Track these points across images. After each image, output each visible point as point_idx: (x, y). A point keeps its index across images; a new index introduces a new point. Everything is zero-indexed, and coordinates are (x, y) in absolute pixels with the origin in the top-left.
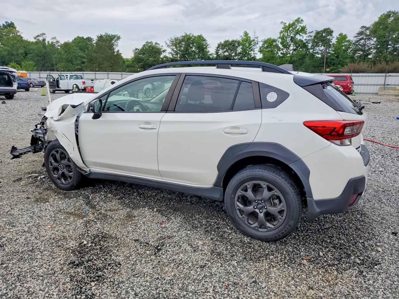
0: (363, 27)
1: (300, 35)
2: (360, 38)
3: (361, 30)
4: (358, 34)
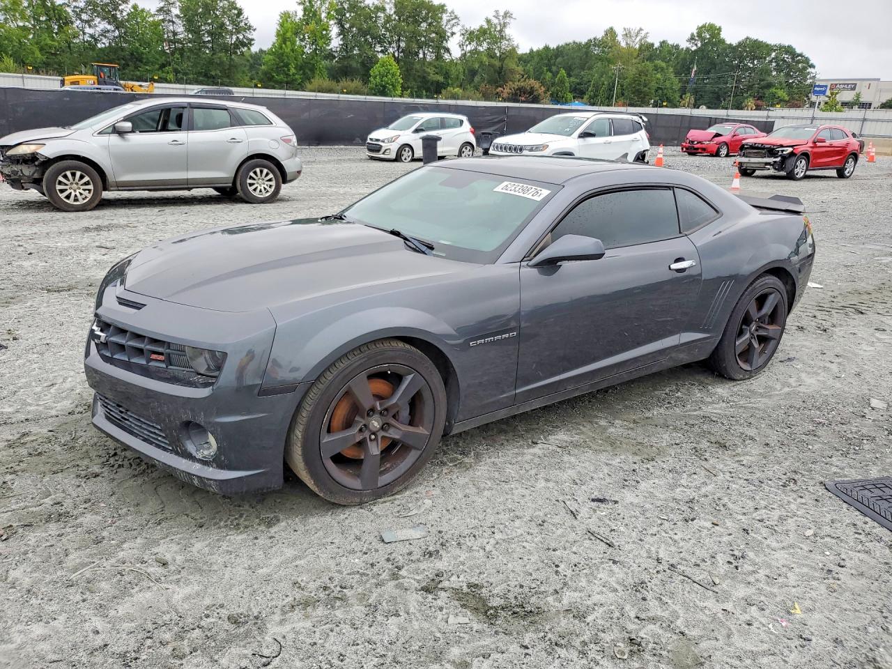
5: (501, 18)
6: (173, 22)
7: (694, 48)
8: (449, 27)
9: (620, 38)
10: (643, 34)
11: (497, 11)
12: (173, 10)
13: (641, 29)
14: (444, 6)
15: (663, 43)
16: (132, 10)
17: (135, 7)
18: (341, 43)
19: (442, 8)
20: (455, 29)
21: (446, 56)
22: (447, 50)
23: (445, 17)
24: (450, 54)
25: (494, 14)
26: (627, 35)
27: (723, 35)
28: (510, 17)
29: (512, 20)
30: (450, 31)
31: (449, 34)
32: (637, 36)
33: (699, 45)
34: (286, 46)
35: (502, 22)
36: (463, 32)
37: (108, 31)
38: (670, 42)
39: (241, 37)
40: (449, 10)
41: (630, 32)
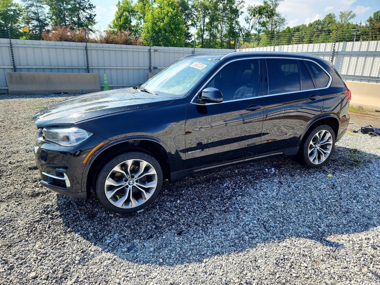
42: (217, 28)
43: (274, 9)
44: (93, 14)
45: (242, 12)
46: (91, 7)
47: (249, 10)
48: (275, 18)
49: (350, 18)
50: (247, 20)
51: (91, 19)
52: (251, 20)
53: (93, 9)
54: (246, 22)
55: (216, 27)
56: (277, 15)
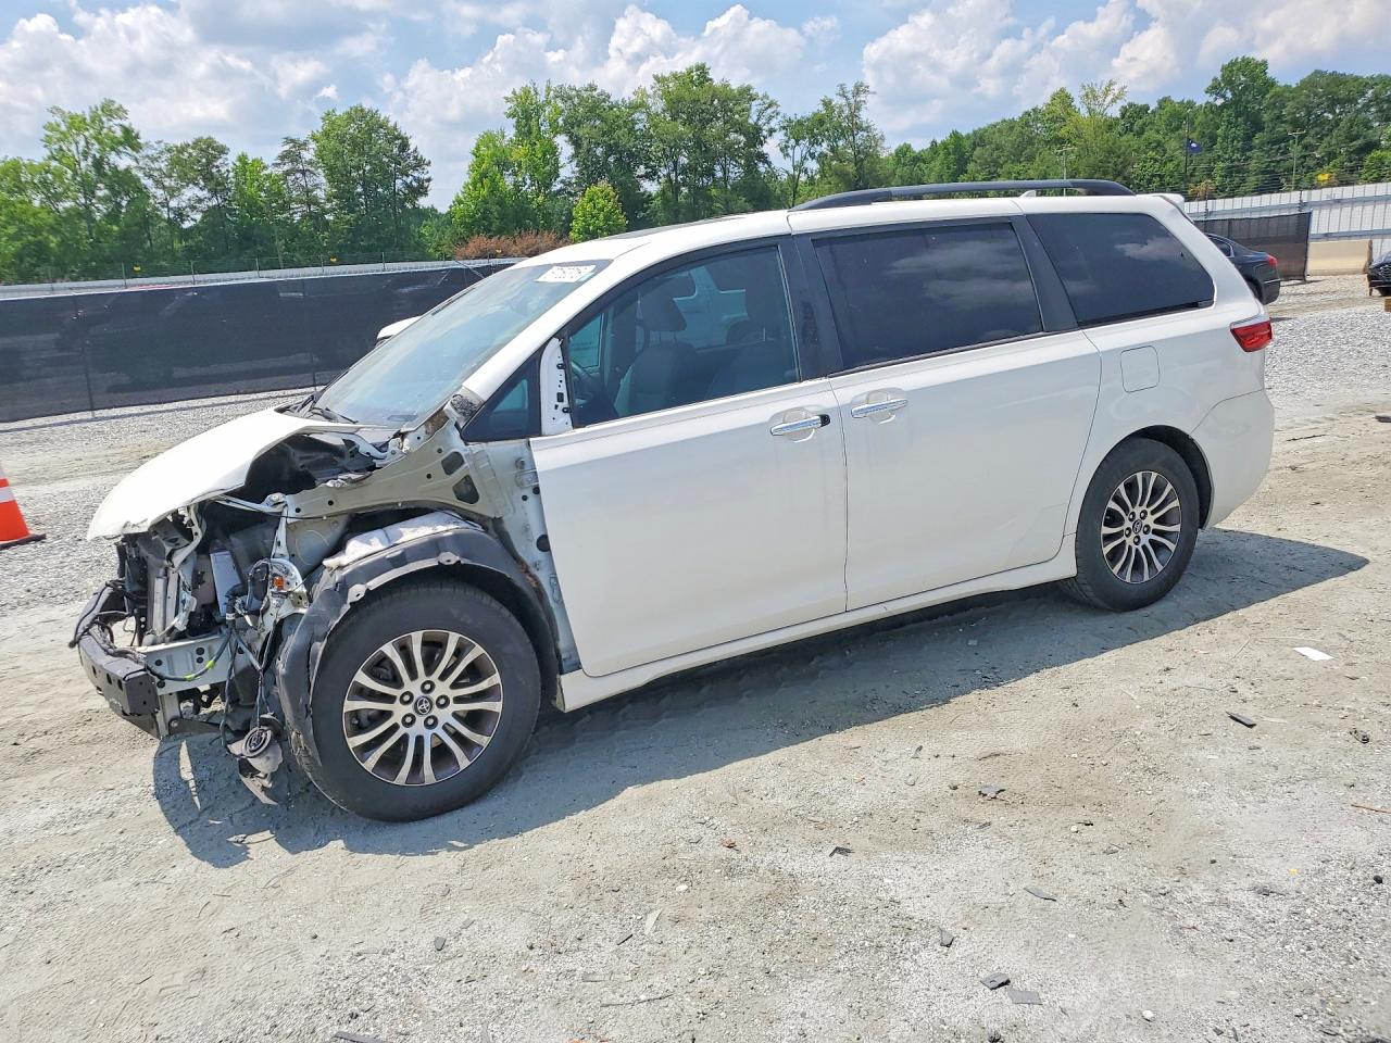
0: (289, 140)
1: (118, 153)
2: (286, 168)
3: (287, 148)
4: (283, 157)
5: (850, 95)
6: (303, 172)
7: (1220, 102)
8: (764, 121)
9: (1077, 103)
10: (1116, 89)
11: (842, 87)
12: (303, 153)
13: (1111, 84)
14: (749, 89)
15: (1164, 102)
16: (238, 164)
17: (242, 159)
18: (577, 169)
19: (746, 94)
20: (774, 124)
21: (762, 168)
22: (763, 158)
23: (755, 106)
24: (769, 164)
25: (838, 90)
26: (1090, 95)
27: (1270, 73)
28: (865, 91)
29: (869, 97)
30: (766, 127)
31: (765, 133)
32: (1106, 95)
33: (1229, 95)
34: (483, 186)
35: (852, 101)
36: (786, 124)
37: (200, 201)
38: (1177, 99)
39: (409, 180)
40: (760, 96)
41: (1093, 91)
42: (714, 175)
43: (853, 115)
44: (426, 177)
45: (771, 131)
46: (420, 163)
47: (784, 128)
48: (860, 137)
49: (1113, 101)
50: (784, 149)
51: (420, 189)
52: (793, 148)
53: (426, 167)
54: (781, 155)
55: (710, 173)
56: (867, 129)
